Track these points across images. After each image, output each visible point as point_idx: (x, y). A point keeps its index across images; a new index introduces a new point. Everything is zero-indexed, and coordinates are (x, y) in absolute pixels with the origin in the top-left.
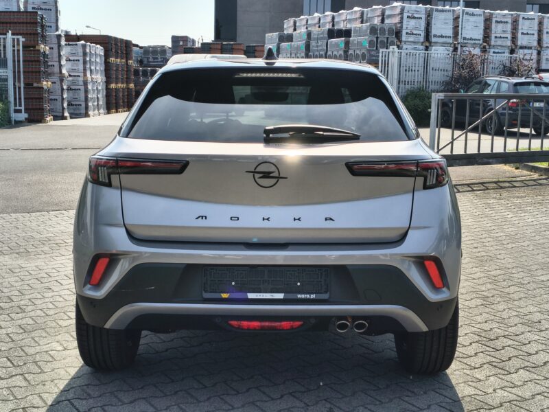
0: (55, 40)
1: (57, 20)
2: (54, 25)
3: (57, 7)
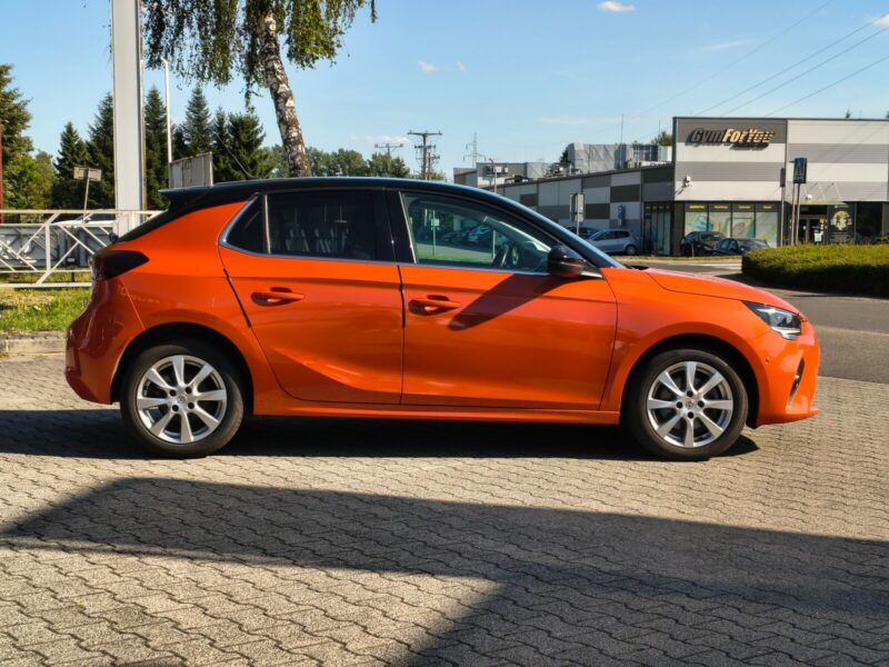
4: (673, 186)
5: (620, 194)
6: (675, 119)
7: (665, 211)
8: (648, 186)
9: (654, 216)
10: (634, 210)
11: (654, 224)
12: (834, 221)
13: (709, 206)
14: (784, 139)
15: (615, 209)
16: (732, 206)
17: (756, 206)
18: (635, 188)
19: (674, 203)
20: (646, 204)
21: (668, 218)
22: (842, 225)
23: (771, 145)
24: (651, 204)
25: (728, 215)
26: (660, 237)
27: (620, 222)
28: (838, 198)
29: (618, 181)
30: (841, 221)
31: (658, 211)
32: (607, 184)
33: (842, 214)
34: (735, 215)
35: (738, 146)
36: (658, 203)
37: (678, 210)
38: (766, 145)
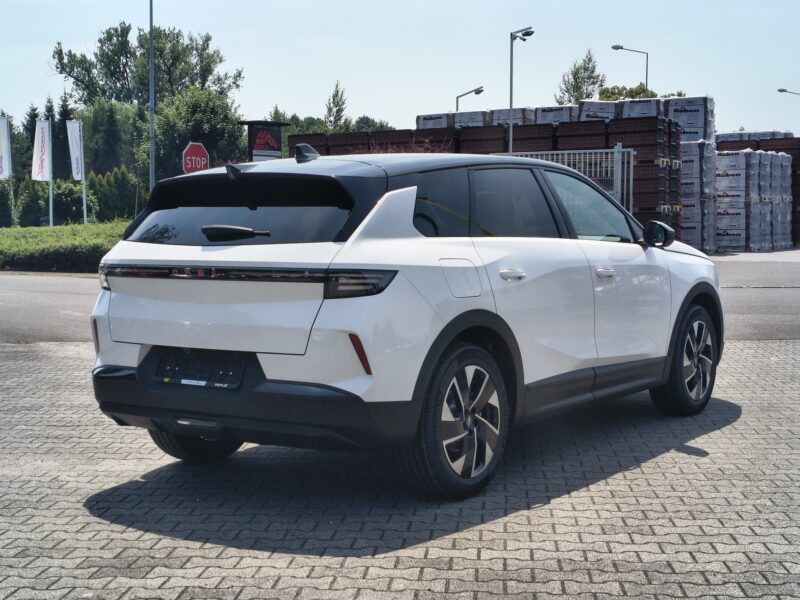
0: (696, 151)
1: (707, 123)
2: (701, 131)
3: (706, 108)
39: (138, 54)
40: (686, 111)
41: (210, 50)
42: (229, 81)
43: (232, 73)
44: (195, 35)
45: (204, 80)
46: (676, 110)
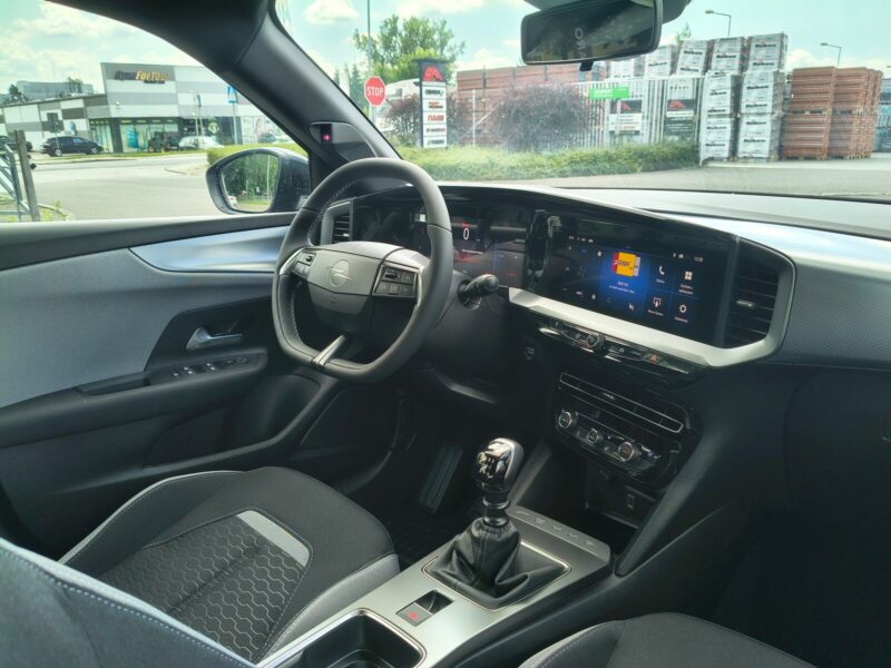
0: (771, 78)
1: (781, 56)
2: (776, 62)
3: (782, 43)
4: (108, 109)
5: (69, 114)
6: (102, 64)
7: (105, 124)
8: (89, 109)
9: (98, 128)
10: (82, 125)
11: (98, 133)
12: (210, 129)
13: (134, 121)
14: (172, 78)
15: (67, 124)
16: (149, 120)
17: (163, 120)
18: (81, 109)
19: (110, 119)
20: (90, 120)
21: (108, 129)
22: (214, 131)
23: (166, 82)
24: (95, 120)
25: (147, 126)
26: (104, 140)
27: (73, 133)
28: (210, 114)
29: (67, 105)
30: (214, 128)
31: (101, 125)
32: (59, 107)
33: (214, 124)
34: (152, 126)
35: (146, 82)
36: (100, 120)
37: (115, 124)
38: (163, 82)
39: (403, 34)
40: (765, 46)
41: (446, 30)
42: (457, 49)
43: (459, 44)
44: (436, 20)
45: (442, 49)
46: (757, 46)
